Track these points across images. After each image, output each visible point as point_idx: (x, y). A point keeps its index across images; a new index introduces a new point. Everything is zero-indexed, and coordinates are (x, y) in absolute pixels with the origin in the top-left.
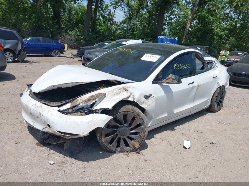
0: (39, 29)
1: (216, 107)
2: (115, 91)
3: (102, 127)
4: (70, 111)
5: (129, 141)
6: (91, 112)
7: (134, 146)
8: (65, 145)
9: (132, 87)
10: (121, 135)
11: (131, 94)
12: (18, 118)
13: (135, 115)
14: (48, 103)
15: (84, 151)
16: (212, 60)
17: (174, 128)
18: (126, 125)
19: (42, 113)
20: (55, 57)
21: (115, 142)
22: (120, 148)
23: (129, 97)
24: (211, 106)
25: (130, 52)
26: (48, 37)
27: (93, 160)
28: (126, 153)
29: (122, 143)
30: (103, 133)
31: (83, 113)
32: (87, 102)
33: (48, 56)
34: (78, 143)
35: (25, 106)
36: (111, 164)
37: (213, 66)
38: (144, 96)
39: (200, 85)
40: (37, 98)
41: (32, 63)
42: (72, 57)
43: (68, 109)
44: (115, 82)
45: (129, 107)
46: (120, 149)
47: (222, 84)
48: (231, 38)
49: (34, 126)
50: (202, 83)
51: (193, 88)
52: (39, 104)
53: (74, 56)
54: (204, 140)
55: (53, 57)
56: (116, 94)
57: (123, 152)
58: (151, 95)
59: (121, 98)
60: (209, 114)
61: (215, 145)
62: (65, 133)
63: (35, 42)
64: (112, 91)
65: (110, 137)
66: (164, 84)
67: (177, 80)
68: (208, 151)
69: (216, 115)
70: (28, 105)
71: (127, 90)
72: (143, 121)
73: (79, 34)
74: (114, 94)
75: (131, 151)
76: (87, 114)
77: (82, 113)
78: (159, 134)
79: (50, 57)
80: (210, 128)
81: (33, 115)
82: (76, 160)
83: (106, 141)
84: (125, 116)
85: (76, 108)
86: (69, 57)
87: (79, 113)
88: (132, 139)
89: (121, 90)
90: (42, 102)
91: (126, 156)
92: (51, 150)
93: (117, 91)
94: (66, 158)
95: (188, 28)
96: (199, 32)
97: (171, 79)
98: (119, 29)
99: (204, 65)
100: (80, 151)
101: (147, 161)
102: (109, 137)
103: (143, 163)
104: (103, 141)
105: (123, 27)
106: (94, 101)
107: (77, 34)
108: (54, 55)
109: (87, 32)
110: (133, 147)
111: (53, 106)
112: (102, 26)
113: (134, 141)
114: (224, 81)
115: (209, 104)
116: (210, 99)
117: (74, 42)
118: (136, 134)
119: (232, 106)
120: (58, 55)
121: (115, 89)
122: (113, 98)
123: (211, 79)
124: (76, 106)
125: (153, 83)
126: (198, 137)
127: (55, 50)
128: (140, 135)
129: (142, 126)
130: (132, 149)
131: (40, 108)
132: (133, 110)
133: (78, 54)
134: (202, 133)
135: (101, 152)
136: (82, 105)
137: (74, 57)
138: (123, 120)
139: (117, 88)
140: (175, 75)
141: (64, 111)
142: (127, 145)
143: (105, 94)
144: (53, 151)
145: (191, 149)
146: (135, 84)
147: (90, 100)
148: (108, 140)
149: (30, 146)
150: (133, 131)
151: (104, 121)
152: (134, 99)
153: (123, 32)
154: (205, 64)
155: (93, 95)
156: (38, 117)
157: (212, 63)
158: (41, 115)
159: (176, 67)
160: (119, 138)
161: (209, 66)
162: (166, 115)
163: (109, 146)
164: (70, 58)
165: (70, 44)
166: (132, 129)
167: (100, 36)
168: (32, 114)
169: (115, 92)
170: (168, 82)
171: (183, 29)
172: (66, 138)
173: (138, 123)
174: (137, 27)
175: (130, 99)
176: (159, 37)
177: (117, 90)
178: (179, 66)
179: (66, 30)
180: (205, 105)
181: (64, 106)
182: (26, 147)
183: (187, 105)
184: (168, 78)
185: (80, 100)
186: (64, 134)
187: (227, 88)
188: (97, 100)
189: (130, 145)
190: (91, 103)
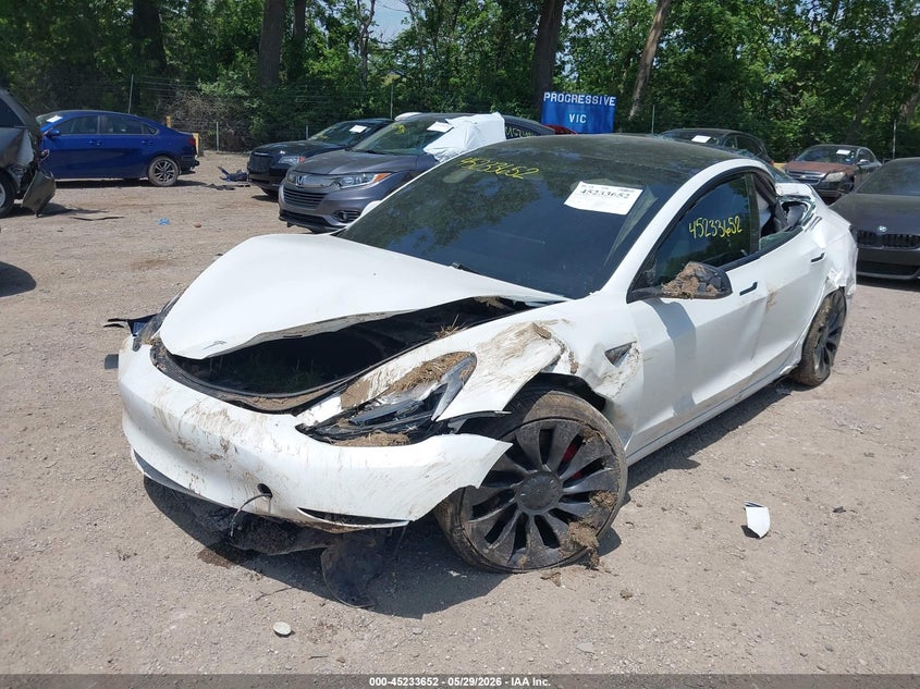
0: (82, 76)
1: (817, 367)
2: (507, 342)
3: (478, 486)
4: (343, 427)
5: (556, 524)
6: (427, 428)
7: (578, 544)
8: (324, 556)
9: (564, 320)
10: (530, 507)
11: (563, 350)
12: (95, 450)
13: (582, 431)
14: (250, 401)
15: (394, 574)
16: (802, 194)
17: (690, 458)
18: (546, 467)
19: (235, 441)
20: (160, 186)
21: (507, 534)
22: (524, 553)
23: (554, 363)
24: (801, 365)
25: (514, 176)
26: (120, 106)
27: (434, 610)
28: (549, 571)
29: (533, 535)
30: (465, 501)
31: (396, 433)
32: (410, 391)
33: (132, 182)
34: (372, 545)
35: (151, 412)
36: (506, 620)
37: (805, 214)
38: (608, 353)
39: (776, 293)
40: (196, 380)
41: (79, 215)
42: (226, 183)
43: (333, 421)
44: (496, 304)
45: (559, 400)
46: (525, 558)
47: (839, 281)
48: (806, 95)
49: (193, 492)
50: (782, 285)
51: (756, 304)
52: (212, 404)
53: (232, 178)
54: (808, 499)
55: (153, 186)
56: (513, 353)
57: (537, 569)
58: (630, 345)
59: (531, 368)
60: (793, 393)
61: (853, 517)
62: (333, 516)
63: (77, 130)
64: (496, 342)
65: (490, 515)
66: (666, 301)
67: (719, 285)
68: (837, 542)
69: (818, 398)
70: (166, 411)
71: (546, 336)
72: (613, 451)
73: (241, 92)
74: (503, 354)
75: (566, 562)
76: (415, 438)
77: (395, 436)
78: (642, 486)
79: (139, 189)
80: (814, 450)
81: (189, 449)
82: (373, 613)
83: (477, 531)
84: (548, 434)
85: (362, 416)
86: (212, 186)
87: (384, 434)
88: (567, 517)
89: (527, 335)
90: (220, 394)
91: (549, 583)
92: (265, 578)
93: (511, 340)
94: (332, 605)
95: (648, 61)
96: (691, 73)
97: (695, 280)
98: (392, 68)
99: (773, 216)
100: (377, 576)
101: (634, 598)
102: (486, 517)
103: (621, 607)
104: (468, 532)
105: (405, 61)
106: (434, 387)
107: (232, 92)
108: (157, 180)
109: (270, 82)
110: (571, 548)
111: (274, 409)
112: (326, 58)
113: (576, 524)
114: (845, 272)
115: (797, 359)
116: (802, 343)
117: (223, 126)
118: (582, 497)
119: (861, 358)
120: (171, 177)
121: (504, 333)
122: (505, 371)
123: (807, 267)
124: (362, 407)
125: (630, 299)
126: (783, 489)
127: (159, 159)
128: (597, 502)
129: (607, 469)
130: (568, 554)
131: (220, 423)
132: (576, 411)
133: (251, 172)
134: (792, 470)
135: (455, 574)
136: (390, 402)
137: (234, 183)
138: (538, 448)
139: (510, 330)
140: (707, 266)
141: (320, 430)
142: (550, 539)
143: (473, 356)
144: (272, 581)
145: (773, 537)
146: (570, 307)
147: (420, 381)
148: (483, 527)
149: (179, 565)
150: (573, 489)
151: (481, 460)
152: (575, 366)
153: (404, 80)
154: (777, 212)
155: (425, 364)
156: (215, 457)
157: (799, 204)
158: (231, 451)
159: (699, 229)
160: (524, 519)
161: (791, 216)
162: (669, 414)
163: (489, 549)
164: (219, 188)
165: (210, 133)
166: (568, 483)
167: (324, 100)
168: (184, 445)
169: (506, 344)
170: (684, 294)
171: (627, 64)
172: (334, 531)
173: (592, 459)
174: (456, 59)
175: (562, 369)
176: (547, 95)
177: (512, 335)
178: (710, 225)
179: (187, 79)
180: (783, 365)
181: (315, 409)
182: (163, 571)
183: (735, 372)
184: (685, 279)
185: (375, 382)
186: (333, 520)
187: (851, 297)
188: (444, 379)
189: (562, 538)
190: (424, 394)
